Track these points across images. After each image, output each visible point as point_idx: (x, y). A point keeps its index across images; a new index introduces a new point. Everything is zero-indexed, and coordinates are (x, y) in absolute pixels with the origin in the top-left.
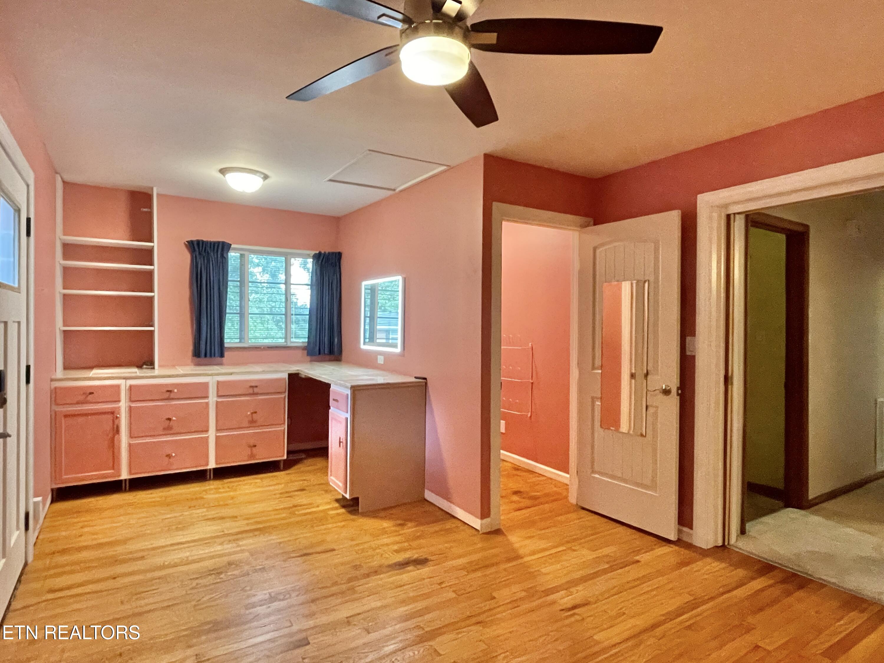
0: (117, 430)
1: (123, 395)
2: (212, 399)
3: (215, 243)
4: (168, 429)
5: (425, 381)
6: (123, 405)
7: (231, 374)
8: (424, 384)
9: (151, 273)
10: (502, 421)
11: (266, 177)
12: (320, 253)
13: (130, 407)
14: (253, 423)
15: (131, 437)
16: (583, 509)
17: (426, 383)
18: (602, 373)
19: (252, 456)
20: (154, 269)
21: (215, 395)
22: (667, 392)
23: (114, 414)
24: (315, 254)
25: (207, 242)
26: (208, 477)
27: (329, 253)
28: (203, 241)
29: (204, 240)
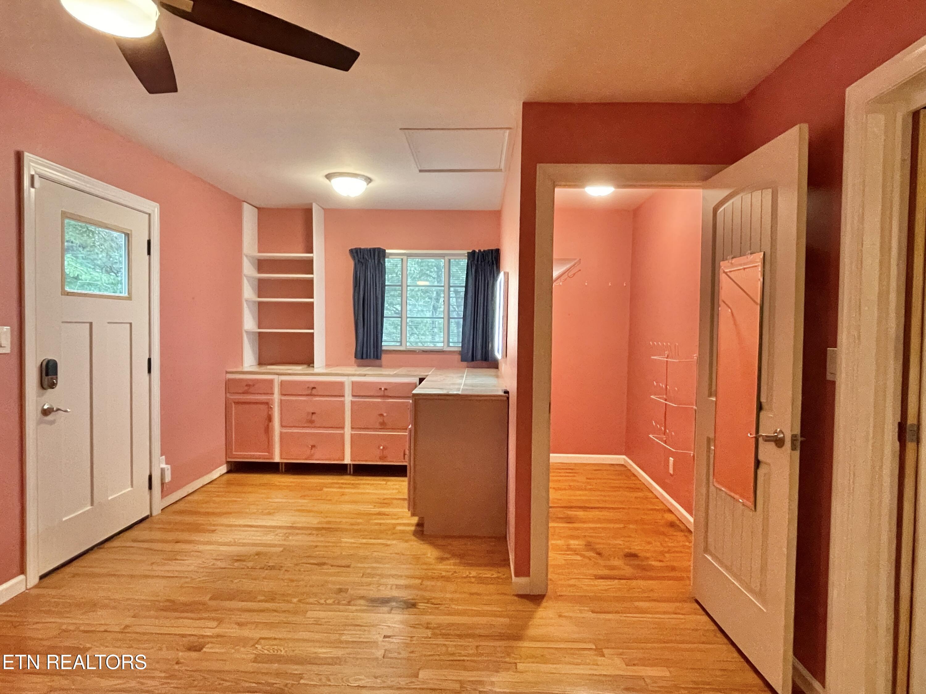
0: (270, 419)
1: (276, 390)
2: (348, 399)
3: (370, 250)
4: (311, 423)
5: (507, 395)
6: (276, 397)
7: (365, 375)
8: (505, 399)
9: (311, 281)
10: (671, 458)
11: (369, 180)
12: (474, 252)
13: (281, 400)
14: (383, 426)
15: (282, 426)
16: (697, 602)
17: (508, 398)
18: (716, 401)
19: (382, 458)
20: (313, 278)
21: (351, 395)
22: (779, 442)
23: (268, 405)
24: (468, 253)
25: (364, 249)
26: (349, 472)
27: (484, 251)
28: (360, 249)
29: (362, 247)
